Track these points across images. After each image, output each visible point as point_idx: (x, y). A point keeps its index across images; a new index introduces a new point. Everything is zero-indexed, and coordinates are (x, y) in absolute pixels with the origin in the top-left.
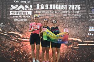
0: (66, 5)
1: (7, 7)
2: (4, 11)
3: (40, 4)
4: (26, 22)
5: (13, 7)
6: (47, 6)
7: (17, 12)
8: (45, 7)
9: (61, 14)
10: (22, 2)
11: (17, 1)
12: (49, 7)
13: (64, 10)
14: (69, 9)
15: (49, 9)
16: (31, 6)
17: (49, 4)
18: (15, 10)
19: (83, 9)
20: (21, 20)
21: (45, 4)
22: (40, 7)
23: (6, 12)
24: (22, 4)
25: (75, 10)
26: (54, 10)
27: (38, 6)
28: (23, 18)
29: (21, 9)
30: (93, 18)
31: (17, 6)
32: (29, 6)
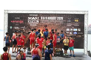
0: (56, 17)
1: (26, 18)
2: (25, 20)
3: (43, 17)
4: (36, 26)
5: (29, 18)
6: (46, 17)
7: (32, 21)
8: (45, 18)
9: (53, 22)
10: (34, 15)
11: (31, 15)
12: (47, 18)
13: (55, 20)
14: (57, 19)
15: (47, 20)
16: (38, 18)
17: (47, 17)
18: (30, 20)
19: (64, 20)
20: (34, 25)
21: (45, 17)
22: (43, 18)
23: (26, 21)
24: (34, 16)
25: (60, 20)
26: (50, 20)
27: (42, 18)
28: (34, 24)
29: (33, 19)
30: (69, 24)
31: (31, 18)
32: (37, 18)
